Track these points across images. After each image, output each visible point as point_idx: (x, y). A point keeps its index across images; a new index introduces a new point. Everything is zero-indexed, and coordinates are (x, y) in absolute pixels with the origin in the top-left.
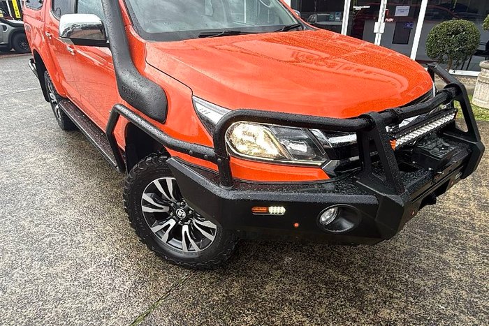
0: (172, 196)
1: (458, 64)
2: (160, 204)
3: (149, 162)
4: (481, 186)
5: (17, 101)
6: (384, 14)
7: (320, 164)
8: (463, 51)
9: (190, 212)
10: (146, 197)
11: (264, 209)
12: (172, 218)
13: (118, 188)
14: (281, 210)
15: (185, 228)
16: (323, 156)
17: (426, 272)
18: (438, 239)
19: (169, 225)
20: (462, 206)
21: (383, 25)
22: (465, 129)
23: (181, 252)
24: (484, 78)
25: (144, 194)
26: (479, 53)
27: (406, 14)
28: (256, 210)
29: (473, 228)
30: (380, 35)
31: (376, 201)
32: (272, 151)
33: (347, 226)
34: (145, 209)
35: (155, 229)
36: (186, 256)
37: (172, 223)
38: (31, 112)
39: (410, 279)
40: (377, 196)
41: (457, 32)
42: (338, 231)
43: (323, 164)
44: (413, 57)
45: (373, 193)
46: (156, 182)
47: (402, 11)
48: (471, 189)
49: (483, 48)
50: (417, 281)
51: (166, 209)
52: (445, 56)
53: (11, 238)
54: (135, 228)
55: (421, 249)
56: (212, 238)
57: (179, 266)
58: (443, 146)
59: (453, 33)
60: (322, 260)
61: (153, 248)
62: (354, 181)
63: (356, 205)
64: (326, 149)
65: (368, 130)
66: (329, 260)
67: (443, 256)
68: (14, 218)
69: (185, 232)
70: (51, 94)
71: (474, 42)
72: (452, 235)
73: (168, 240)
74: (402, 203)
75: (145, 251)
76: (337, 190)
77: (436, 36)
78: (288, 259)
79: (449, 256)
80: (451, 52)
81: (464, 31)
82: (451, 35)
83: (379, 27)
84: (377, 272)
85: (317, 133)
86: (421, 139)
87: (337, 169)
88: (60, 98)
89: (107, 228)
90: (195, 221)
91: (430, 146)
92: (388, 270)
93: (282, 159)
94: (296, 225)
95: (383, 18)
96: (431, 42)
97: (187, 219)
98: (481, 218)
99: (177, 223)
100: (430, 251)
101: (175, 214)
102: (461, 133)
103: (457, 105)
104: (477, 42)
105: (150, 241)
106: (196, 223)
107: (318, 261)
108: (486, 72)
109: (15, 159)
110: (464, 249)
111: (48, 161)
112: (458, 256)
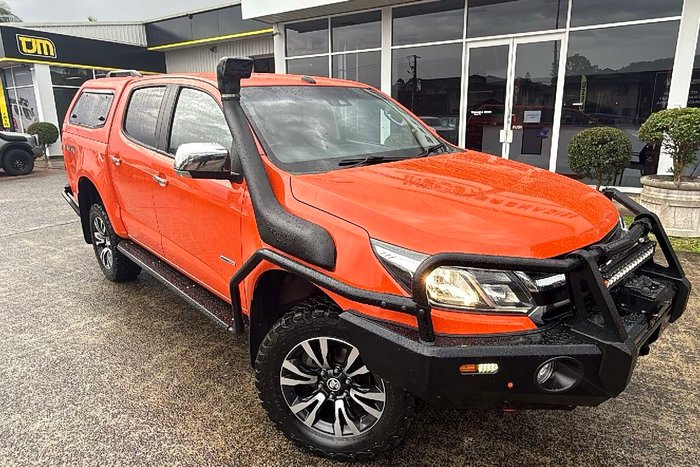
0: (325, 360)
1: (610, 180)
2: (307, 373)
3: (298, 319)
4: (679, 332)
5: (32, 244)
6: (510, 120)
7: (525, 311)
8: (613, 163)
9: (347, 382)
10: (287, 365)
11: (472, 367)
12: (320, 391)
13: (213, 358)
14: (492, 368)
15: (339, 404)
16: (528, 302)
17: (644, 445)
18: (646, 402)
19: (317, 401)
20: (662, 358)
21: (511, 133)
22: (665, 264)
23: (332, 439)
24: (649, 198)
25: (285, 361)
26: (633, 165)
27: (537, 120)
28: (466, 369)
29: (685, 387)
30: (508, 146)
31: (598, 352)
32: (469, 299)
33: (567, 382)
34: (284, 381)
35: (296, 408)
36: (341, 443)
37: (321, 397)
38: (57, 258)
39: (627, 455)
40: (599, 345)
41: (604, 142)
42: (557, 390)
43: (530, 311)
44: (553, 168)
45: (592, 341)
46: (305, 345)
47: (533, 117)
48: (668, 337)
49: (636, 159)
50: (637, 456)
51: (313, 380)
52: (593, 170)
53: (82, 436)
54: (268, 410)
55: (630, 416)
56: (377, 414)
57: (330, 458)
58: (653, 285)
59: (599, 143)
60: (512, 438)
61: (293, 436)
62: (568, 329)
63: (577, 357)
64: (532, 293)
65: (581, 271)
66: (520, 438)
67: (659, 423)
68: (79, 408)
69: (340, 410)
70: (96, 234)
71: (625, 152)
72: (661, 395)
73: (315, 422)
74: (628, 352)
75: (278, 441)
76: (545, 340)
77: (579, 146)
78: (467, 441)
79: (666, 422)
80: (599, 165)
81: (611, 140)
82: (597, 145)
83: (506, 135)
84: (585, 449)
85: (521, 275)
86: (627, 278)
87: (545, 316)
88: (117, 240)
89: (216, 413)
90: (353, 392)
91: (636, 284)
92: (597, 445)
93: (483, 307)
94: (510, 385)
95: (510, 125)
96: (574, 153)
97: (341, 392)
98: (691, 374)
99: (327, 397)
100: (642, 418)
101: (325, 386)
102: (660, 268)
103: (652, 236)
104: (629, 152)
105: (289, 426)
106: (356, 396)
107: (507, 439)
108: (650, 190)
109: (54, 325)
110: (681, 412)
111: (104, 326)
112: (676, 422)
